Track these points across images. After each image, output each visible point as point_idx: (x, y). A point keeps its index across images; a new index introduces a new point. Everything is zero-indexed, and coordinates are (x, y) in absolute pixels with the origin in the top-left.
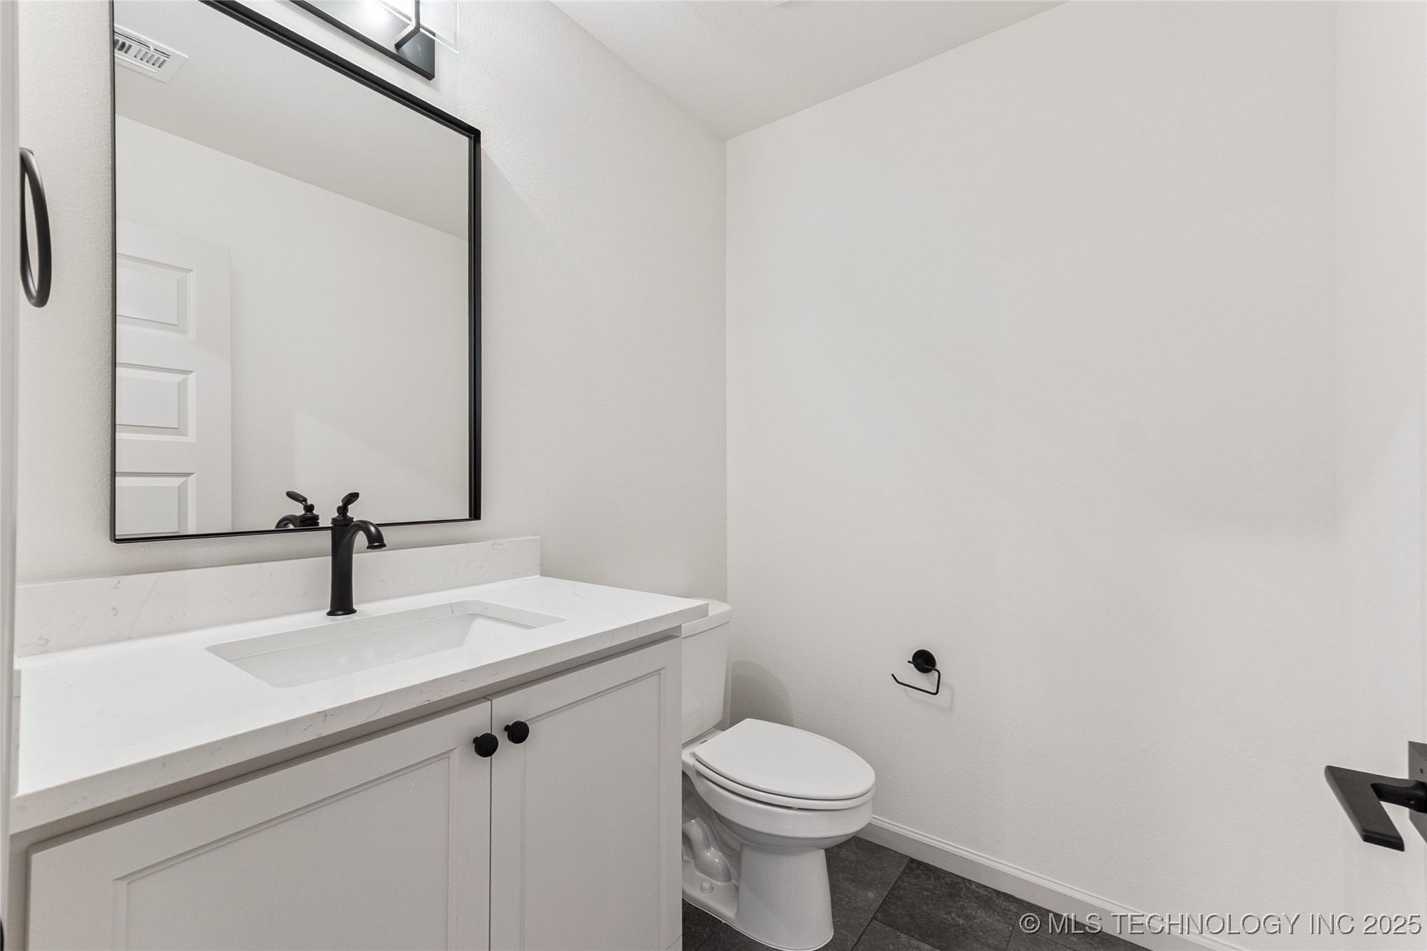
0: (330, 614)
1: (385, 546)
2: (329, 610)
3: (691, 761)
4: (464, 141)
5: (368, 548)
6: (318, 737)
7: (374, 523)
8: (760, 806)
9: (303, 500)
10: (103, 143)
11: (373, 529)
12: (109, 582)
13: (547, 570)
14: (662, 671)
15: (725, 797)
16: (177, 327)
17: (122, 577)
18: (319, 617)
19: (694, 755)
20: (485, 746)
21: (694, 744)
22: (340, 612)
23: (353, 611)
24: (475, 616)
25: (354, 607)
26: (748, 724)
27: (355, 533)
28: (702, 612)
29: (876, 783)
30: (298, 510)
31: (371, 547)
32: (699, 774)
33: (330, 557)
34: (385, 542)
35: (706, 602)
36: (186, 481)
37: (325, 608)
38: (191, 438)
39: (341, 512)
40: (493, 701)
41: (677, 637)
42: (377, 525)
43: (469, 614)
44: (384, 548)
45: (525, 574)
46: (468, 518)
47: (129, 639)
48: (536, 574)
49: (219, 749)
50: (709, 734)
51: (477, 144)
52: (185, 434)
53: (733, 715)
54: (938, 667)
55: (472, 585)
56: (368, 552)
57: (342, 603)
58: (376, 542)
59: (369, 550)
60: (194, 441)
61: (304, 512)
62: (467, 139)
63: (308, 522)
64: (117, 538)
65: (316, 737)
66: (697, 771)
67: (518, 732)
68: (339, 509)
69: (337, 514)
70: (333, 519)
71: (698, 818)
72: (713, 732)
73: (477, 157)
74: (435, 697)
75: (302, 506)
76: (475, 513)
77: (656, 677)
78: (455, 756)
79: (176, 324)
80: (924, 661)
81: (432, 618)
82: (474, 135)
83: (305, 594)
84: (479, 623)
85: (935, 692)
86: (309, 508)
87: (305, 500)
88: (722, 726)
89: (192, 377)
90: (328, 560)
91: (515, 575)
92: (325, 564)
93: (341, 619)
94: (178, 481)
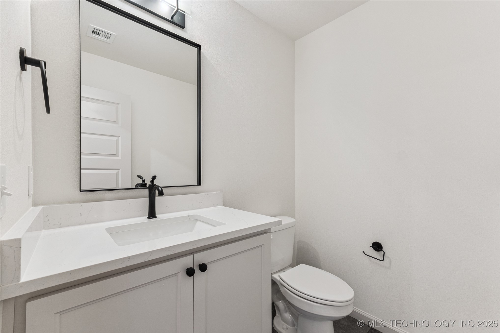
0: (148, 218)
1: (164, 195)
2: (148, 216)
3: (279, 279)
4: (196, 50)
5: (158, 195)
6: (127, 266)
7: (161, 186)
8: (305, 300)
9: (142, 178)
10: (78, 60)
11: (160, 189)
12: (79, 205)
13: (225, 204)
14: (263, 246)
15: (291, 295)
16: (115, 122)
17: (83, 203)
18: (144, 219)
19: (280, 277)
20: (190, 272)
21: (280, 272)
22: (151, 218)
23: (156, 217)
24: (197, 220)
25: (156, 216)
26: (302, 266)
27: (155, 190)
28: (280, 223)
29: (355, 296)
30: (140, 181)
31: (159, 195)
32: (281, 284)
33: (148, 198)
34: (164, 194)
35: (281, 219)
36: (118, 171)
37: (147, 216)
38: (119, 158)
39: (152, 182)
40: (194, 255)
41: (269, 232)
42: (162, 187)
43: (195, 219)
44: (163, 195)
45: (217, 205)
46: (197, 184)
47: (85, 224)
48: (221, 205)
49: (90, 269)
50: (287, 268)
51: (200, 50)
52: (118, 156)
53: (296, 262)
54: (384, 249)
55: (198, 209)
56: (159, 197)
57: (152, 214)
58: (161, 193)
59: (159, 196)
60: (120, 158)
61: (142, 182)
62: (197, 49)
63: (143, 185)
64: (81, 190)
65: (126, 266)
66: (281, 283)
67: (203, 268)
68: (151, 181)
69: (150, 183)
70: (149, 185)
71: (282, 300)
72: (288, 267)
73: (200, 55)
74: (171, 253)
75: (142, 180)
76: (199, 183)
77: (261, 247)
78: (180, 275)
79: (115, 121)
80: (377, 247)
81: (182, 221)
82: (198, 47)
83: (141, 211)
84: (198, 223)
85: (382, 260)
86: (144, 181)
87: (143, 178)
88: (292, 265)
89: (120, 138)
90: (147, 199)
91: (214, 205)
92: (146, 200)
93: (152, 220)
94: (116, 172)
